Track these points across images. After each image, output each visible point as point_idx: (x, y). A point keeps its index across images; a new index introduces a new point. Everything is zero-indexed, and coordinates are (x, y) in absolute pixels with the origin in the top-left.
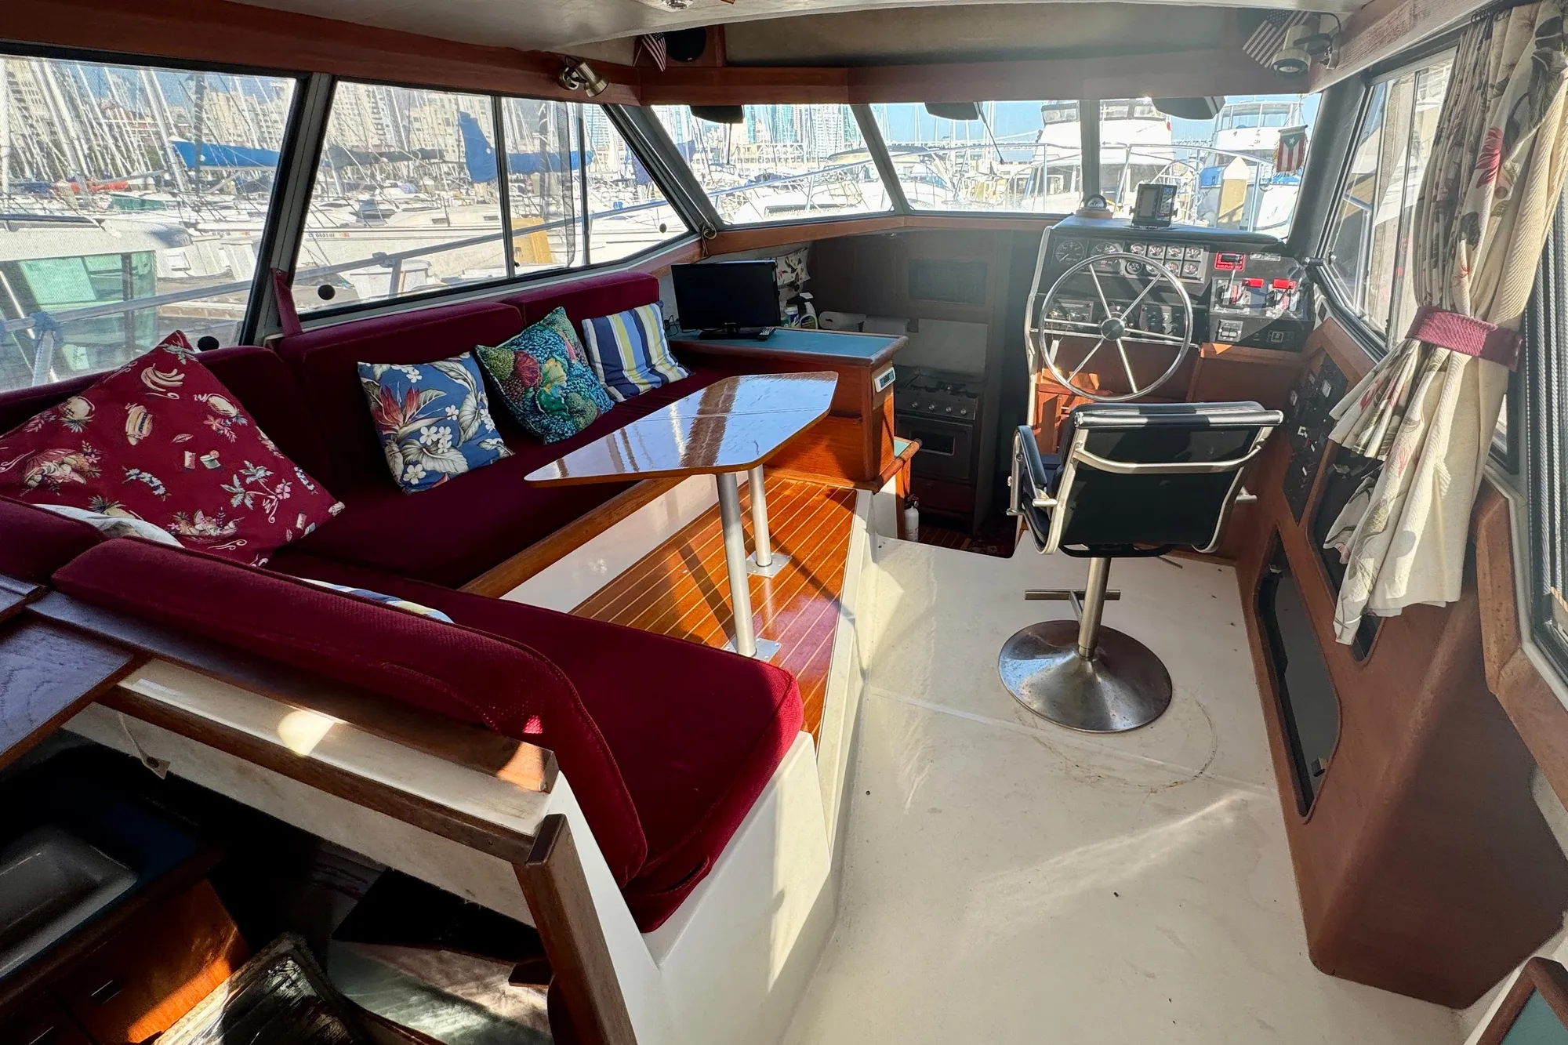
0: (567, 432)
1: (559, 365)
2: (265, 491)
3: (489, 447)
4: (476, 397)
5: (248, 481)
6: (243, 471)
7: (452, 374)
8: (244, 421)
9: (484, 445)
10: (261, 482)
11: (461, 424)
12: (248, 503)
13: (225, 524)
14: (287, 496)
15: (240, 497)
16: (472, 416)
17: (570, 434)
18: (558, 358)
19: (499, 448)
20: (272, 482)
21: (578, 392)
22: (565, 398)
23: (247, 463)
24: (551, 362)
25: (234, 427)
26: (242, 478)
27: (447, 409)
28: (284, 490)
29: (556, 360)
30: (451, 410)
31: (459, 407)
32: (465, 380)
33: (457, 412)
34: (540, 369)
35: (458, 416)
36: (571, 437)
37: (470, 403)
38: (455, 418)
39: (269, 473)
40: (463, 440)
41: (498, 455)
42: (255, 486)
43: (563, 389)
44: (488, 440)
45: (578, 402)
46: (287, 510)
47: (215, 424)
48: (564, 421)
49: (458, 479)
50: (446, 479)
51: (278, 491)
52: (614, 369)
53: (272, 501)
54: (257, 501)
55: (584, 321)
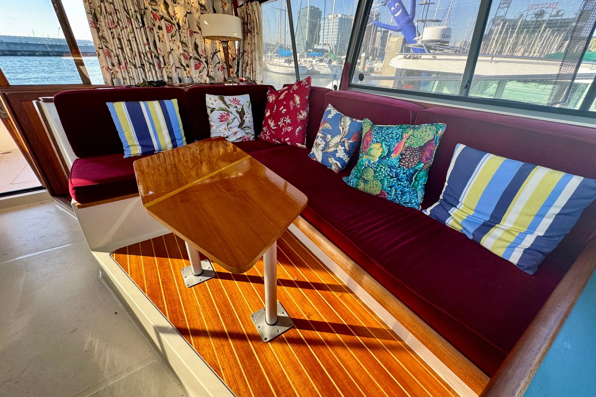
0: (350, 183)
1: (381, 150)
2: (286, 126)
3: (330, 161)
4: (341, 139)
5: (285, 120)
6: (286, 117)
7: (342, 123)
8: (299, 107)
9: (329, 159)
10: (287, 123)
11: (329, 144)
12: (281, 125)
13: (275, 127)
14: (289, 131)
15: (280, 123)
16: (334, 145)
17: (351, 184)
18: (384, 146)
19: (333, 165)
20: (289, 125)
21: (375, 172)
22: (365, 168)
23: (288, 116)
24: (378, 146)
25: (295, 107)
26: (284, 119)
27: (328, 135)
28: (290, 129)
29: (381, 146)
30: (329, 136)
31: (332, 137)
32: (343, 129)
33: (330, 139)
34: (370, 145)
35: (329, 140)
36: (350, 186)
37: (337, 139)
38: (328, 140)
39: (290, 122)
40: (325, 151)
41: (331, 167)
42: (284, 123)
43: (369, 162)
44: (332, 159)
45: (369, 175)
46: (287, 134)
47: (291, 103)
48: (355, 177)
49: (317, 162)
50: (315, 160)
51: (288, 128)
53: (285, 129)
54: (283, 126)
55: (458, 144)
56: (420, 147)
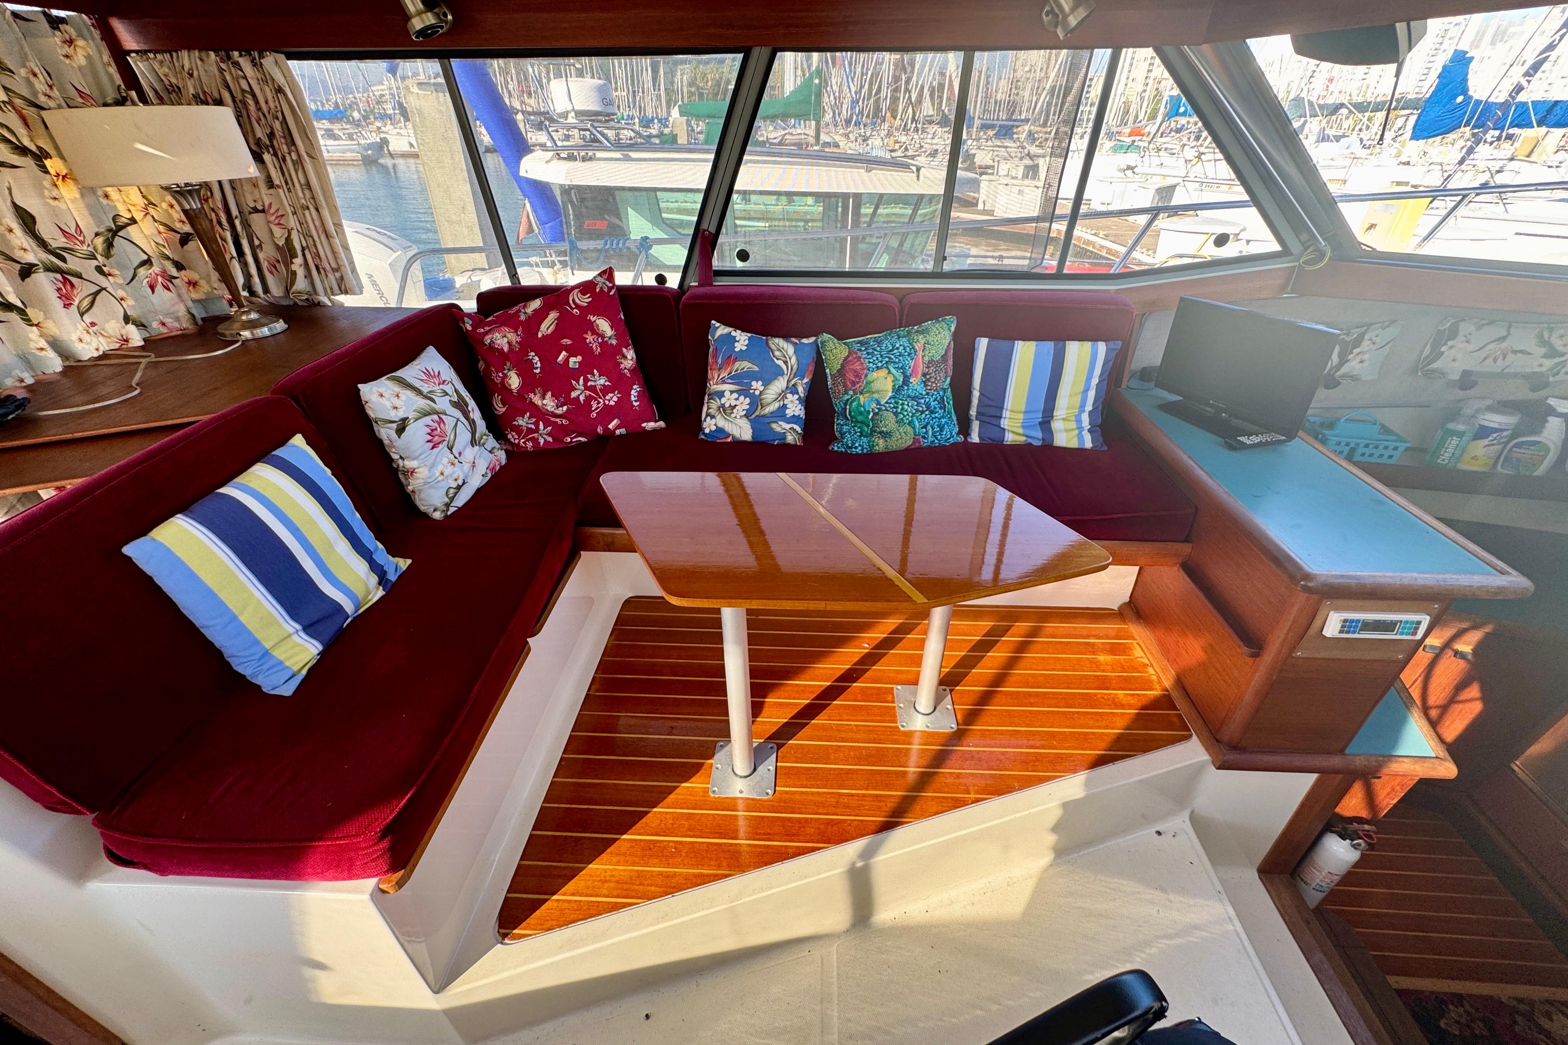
0: (856, 448)
1: (890, 379)
2: (597, 394)
3: (778, 429)
4: (788, 381)
5: (589, 384)
6: (589, 376)
7: (777, 353)
8: (614, 342)
9: (774, 426)
10: (598, 388)
11: (761, 400)
12: (582, 398)
13: (562, 406)
14: (612, 403)
15: (578, 392)
16: (775, 397)
17: (859, 450)
18: (893, 371)
19: (788, 434)
20: (605, 390)
21: (896, 414)
22: (875, 414)
23: (595, 371)
24: (883, 373)
25: (603, 345)
26: (586, 380)
27: (754, 383)
28: (612, 399)
29: (889, 372)
30: (757, 386)
31: (766, 384)
32: (785, 362)
33: (762, 388)
34: (866, 376)
35: (761, 392)
36: (857, 454)
37: (780, 384)
38: (757, 393)
39: (607, 383)
40: (757, 413)
41: (785, 439)
42: (593, 389)
43: (878, 403)
44: (780, 423)
45: (889, 422)
46: (608, 413)
47: (590, 338)
48: (860, 436)
49: (739, 444)
50: (729, 440)
51: (607, 398)
52: (992, 403)
53: (599, 403)
54: (589, 399)
55: (978, 339)
56: (942, 357)
